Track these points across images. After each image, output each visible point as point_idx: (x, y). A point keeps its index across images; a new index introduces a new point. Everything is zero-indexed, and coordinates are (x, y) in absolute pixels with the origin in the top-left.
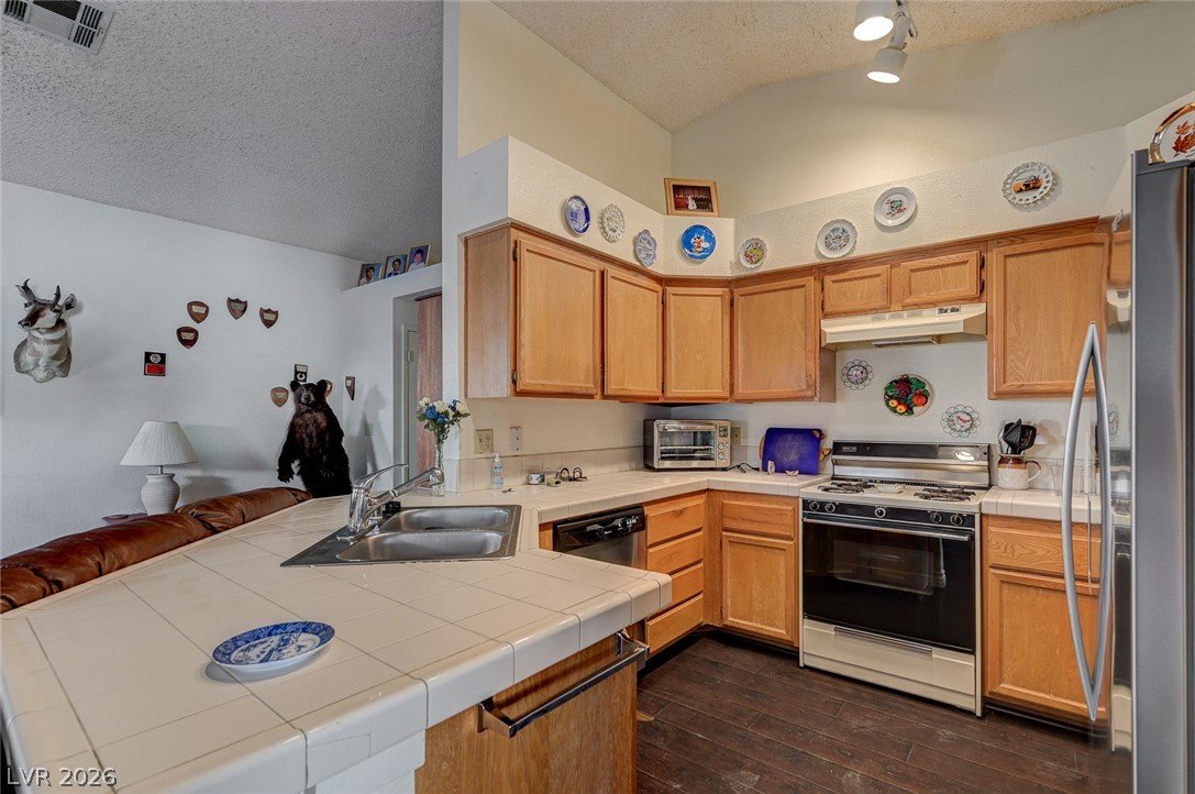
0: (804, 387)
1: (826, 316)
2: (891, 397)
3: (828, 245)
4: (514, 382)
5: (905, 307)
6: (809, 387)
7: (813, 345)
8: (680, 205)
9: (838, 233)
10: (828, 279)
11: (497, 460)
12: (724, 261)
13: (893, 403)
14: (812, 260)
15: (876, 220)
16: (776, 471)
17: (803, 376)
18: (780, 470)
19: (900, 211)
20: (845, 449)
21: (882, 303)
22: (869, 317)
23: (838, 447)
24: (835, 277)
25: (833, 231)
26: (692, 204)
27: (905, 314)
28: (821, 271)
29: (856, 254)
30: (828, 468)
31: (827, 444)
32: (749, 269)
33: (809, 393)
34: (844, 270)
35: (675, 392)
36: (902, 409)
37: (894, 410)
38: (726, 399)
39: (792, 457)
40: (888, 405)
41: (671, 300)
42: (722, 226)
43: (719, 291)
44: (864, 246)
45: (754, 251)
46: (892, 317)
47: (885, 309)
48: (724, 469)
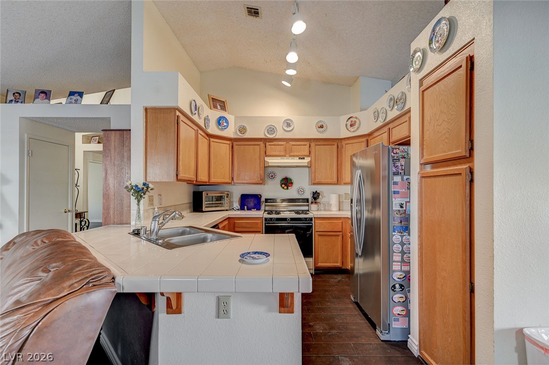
0: (259, 180)
1: (266, 156)
2: (282, 184)
3: (268, 133)
4: (177, 175)
5: (290, 156)
6: (261, 180)
7: (262, 165)
8: (215, 107)
9: (271, 129)
10: (268, 144)
12: (230, 132)
13: (283, 186)
14: (263, 137)
15: (283, 128)
16: (247, 210)
17: (259, 176)
18: (249, 209)
19: (290, 126)
20: (269, 201)
21: (283, 153)
22: (280, 158)
23: (267, 200)
24: (270, 144)
25: (270, 128)
26: (219, 107)
27: (290, 158)
28: (265, 141)
29: (276, 137)
30: (263, 207)
31: (263, 199)
32: (240, 136)
33: (261, 182)
34: (272, 142)
35: (213, 180)
36: (285, 188)
37: (283, 188)
38: (230, 183)
39: (252, 204)
40: (281, 186)
41: (212, 144)
42: (231, 118)
43: (228, 142)
44: (280, 134)
45: (243, 130)
46: (286, 159)
47: (285, 156)
48: (227, 210)
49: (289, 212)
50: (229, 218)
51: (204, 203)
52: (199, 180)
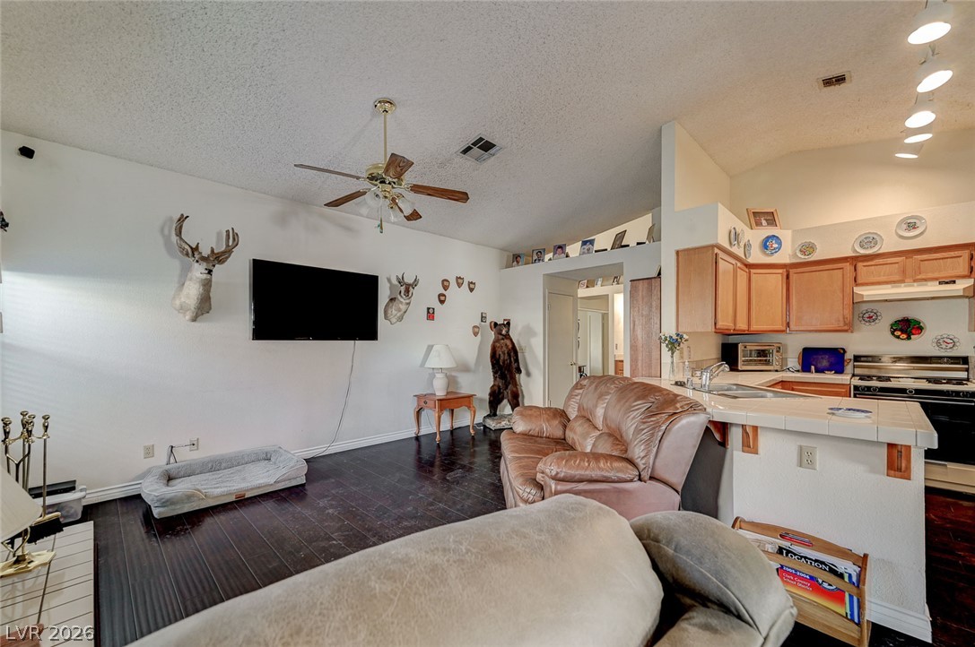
0: (842, 324)
1: (857, 285)
2: (895, 330)
3: (861, 246)
4: (715, 324)
5: (915, 281)
6: (845, 324)
7: (848, 301)
8: (759, 224)
9: (870, 240)
10: (860, 265)
11: (687, 363)
12: (784, 256)
13: (898, 333)
14: (851, 254)
15: (897, 234)
16: (816, 372)
17: (841, 319)
18: (818, 371)
19: (914, 228)
20: (862, 359)
21: (897, 278)
22: (889, 286)
23: (857, 358)
24: (865, 264)
25: (866, 238)
26: (764, 222)
27: (915, 284)
28: (855, 260)
29: (881, 252)
30: (849, 368)
31: (849, 356)
32: (803, 258)
33: (846, 328)
34: (872, 260)
35: (754, 327)
36: (905, 336)
37: (898, 337)
38: (782, 331)
39: (825, 363)
40: (893, 333)
41: (753, 277)
42: (786, 235)
43: (780, 271)
44: (889, 244)
45: (808, 248)
46: (905, 286)
47: (902, 281)
48: (777, 371)
49: (913, 380)
50: (782, 381)
51: (741, 358)
52: (737, 328)
